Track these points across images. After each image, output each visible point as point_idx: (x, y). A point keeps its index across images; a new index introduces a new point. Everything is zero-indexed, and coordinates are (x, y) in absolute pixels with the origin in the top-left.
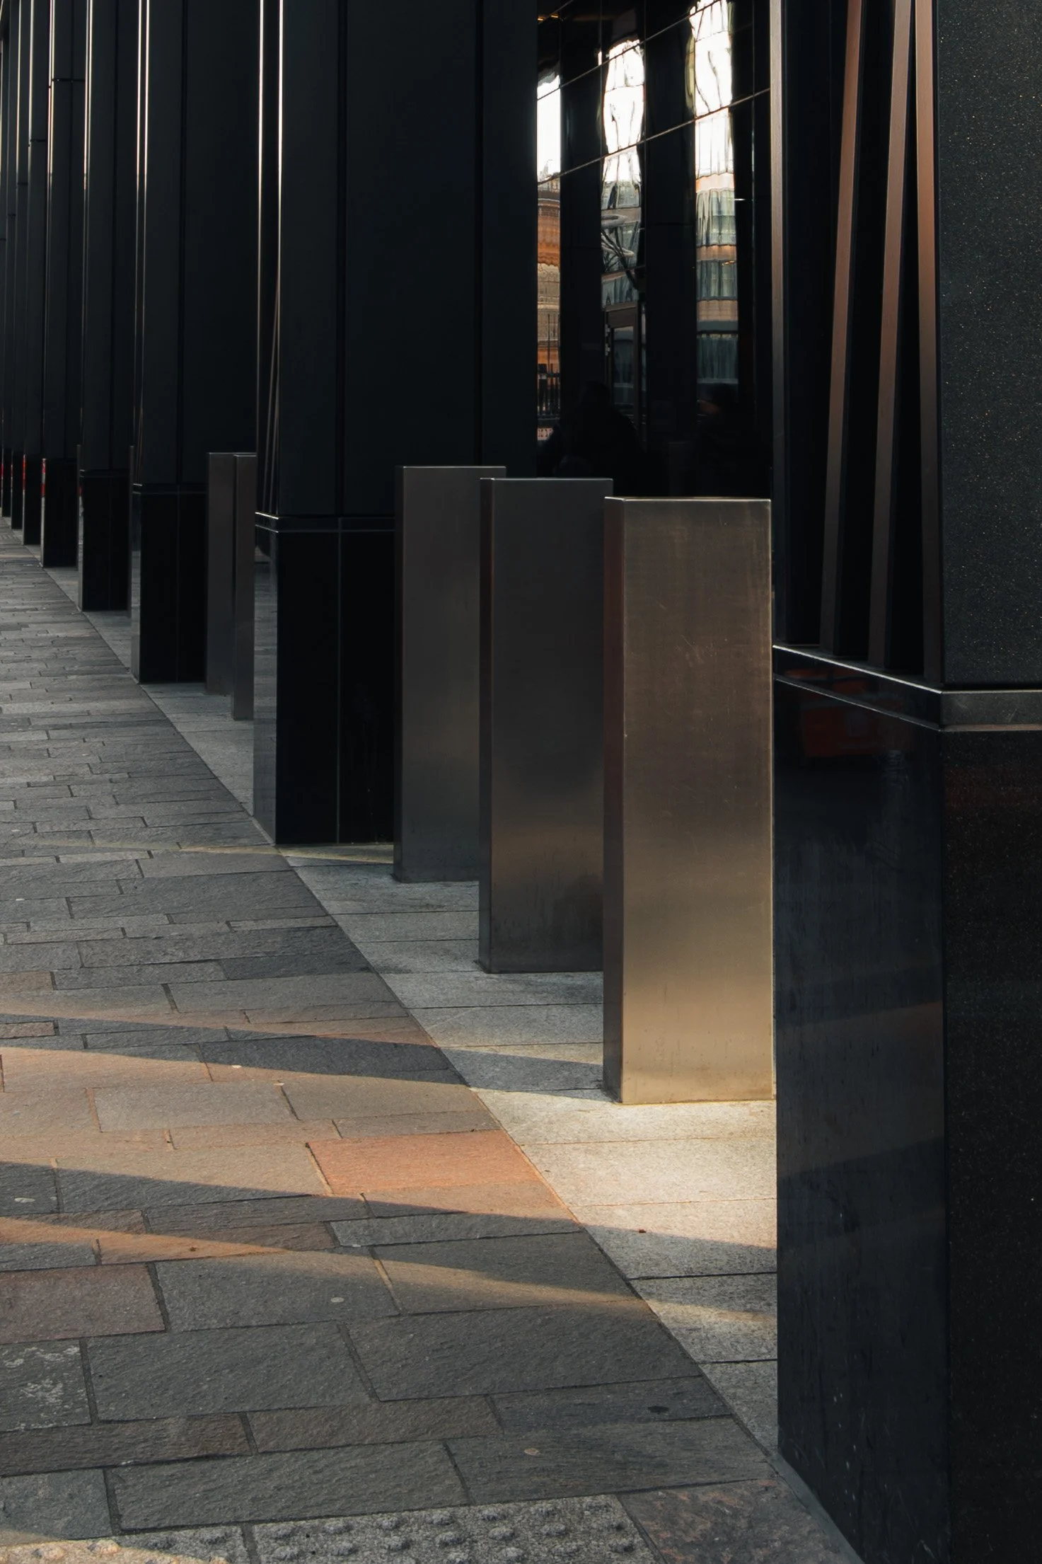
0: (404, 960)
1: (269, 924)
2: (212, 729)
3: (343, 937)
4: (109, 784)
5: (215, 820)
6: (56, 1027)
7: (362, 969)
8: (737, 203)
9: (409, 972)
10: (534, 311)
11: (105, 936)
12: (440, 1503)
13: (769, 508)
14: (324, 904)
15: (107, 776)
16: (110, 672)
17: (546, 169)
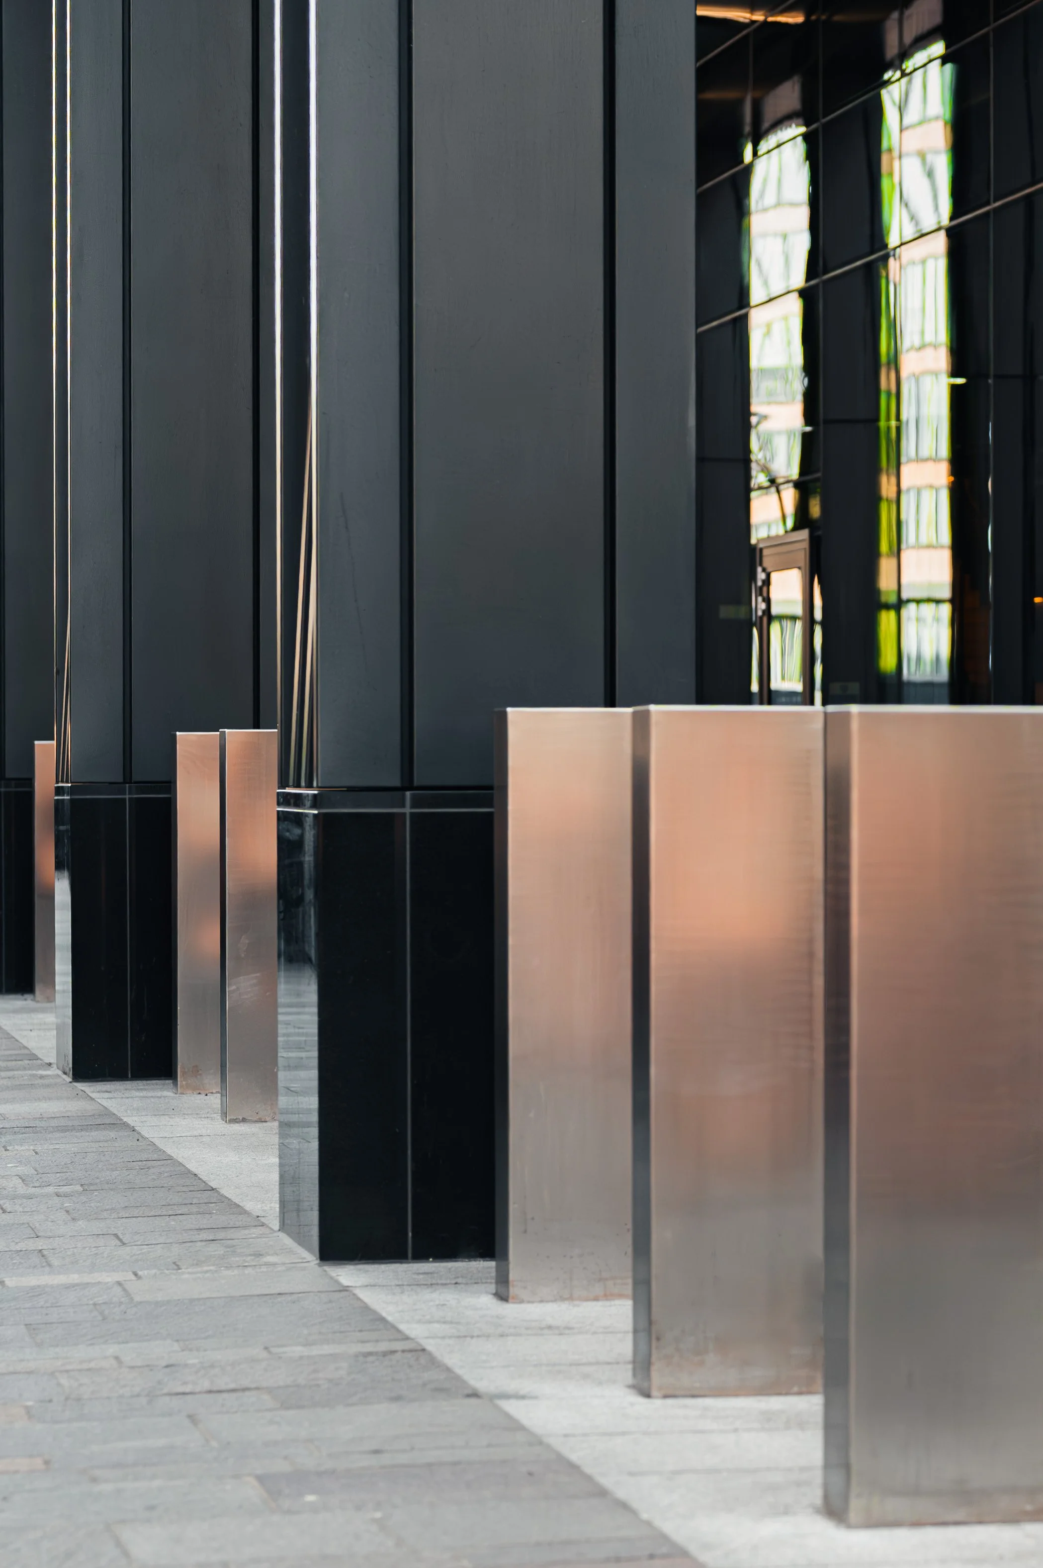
0: (525, 1386)
1: (327, 1349)
2: (196, 1133)
3: (433, 1362)
4: (56, 1198)
5: (221, 1235)
6: (47, 1463)
7: (469, 1396)
9: (536, 1398)
11: (92, 1365)
14: (402, 1327)
15: (51, 1190)
16: (25, 1069)
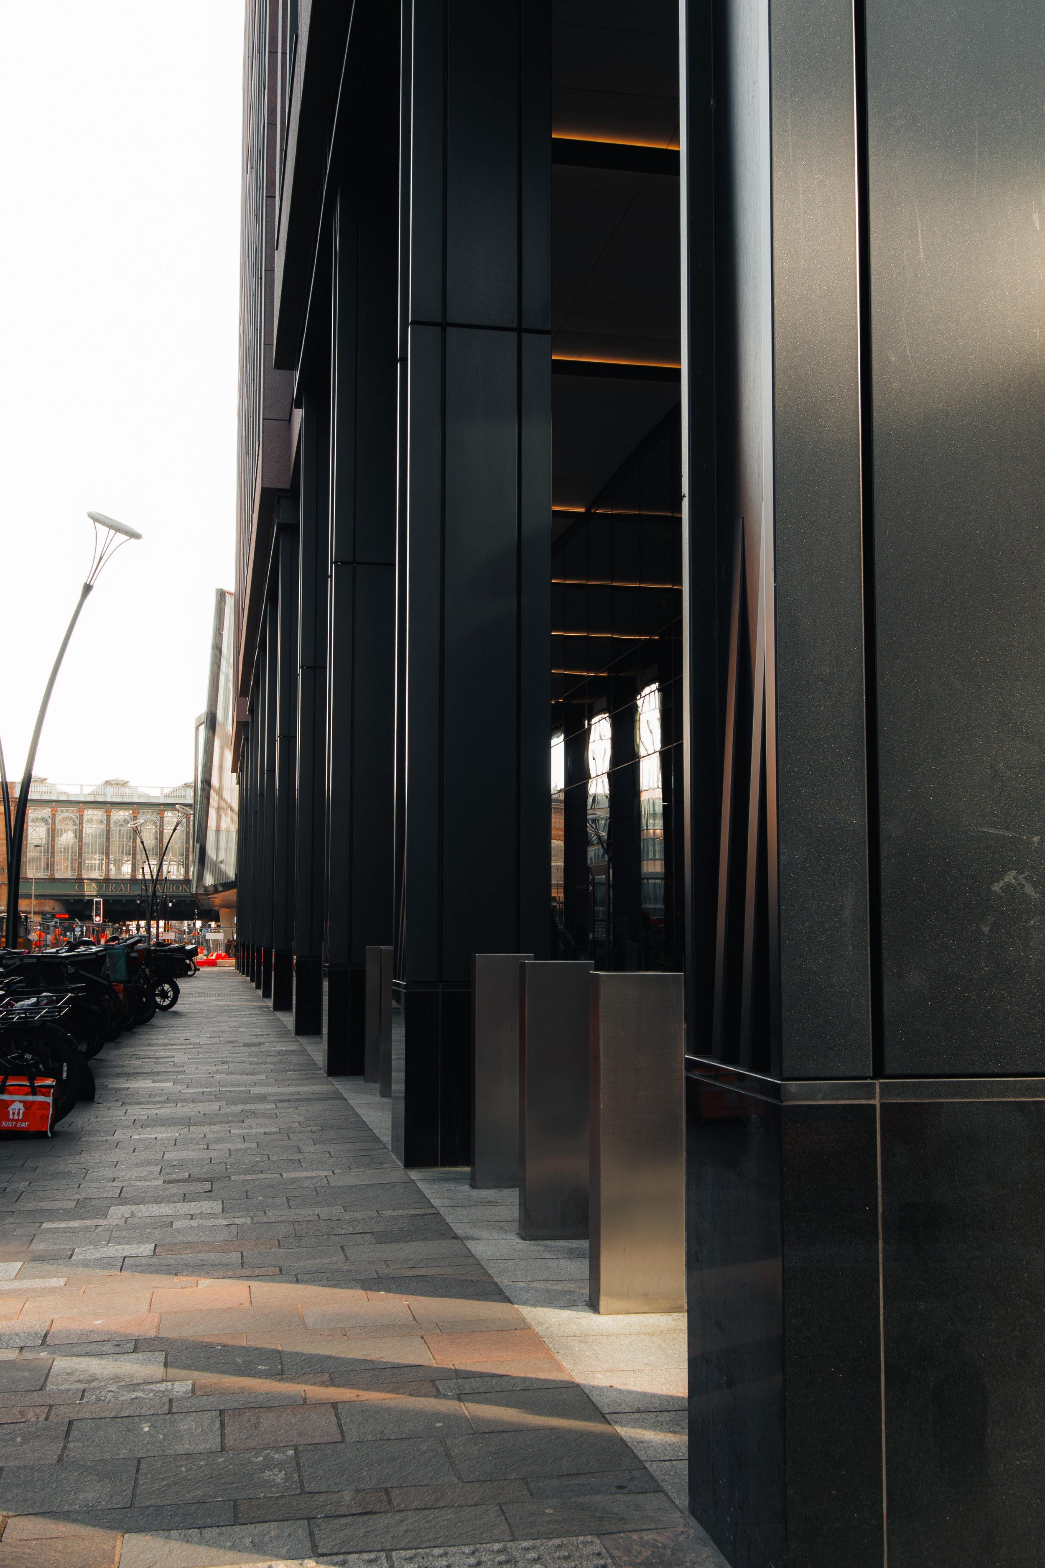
0: (476, 1233)
1: (401, 1212)
2: (368, 1102)
3: (442, 1220)
4: (310, 1133)
5: (369, 1153)
6: (281, 1270)
7: (453, 1238)
8: (663, 805)
9: (478, 1239)
10: (550, 867)
11: (309, 1219)
12: (497, 1540)
13: (683, 978)
14: (432, 1201)
15: (310, 1128)
16: (311, 1070)
17: (556, 786)
